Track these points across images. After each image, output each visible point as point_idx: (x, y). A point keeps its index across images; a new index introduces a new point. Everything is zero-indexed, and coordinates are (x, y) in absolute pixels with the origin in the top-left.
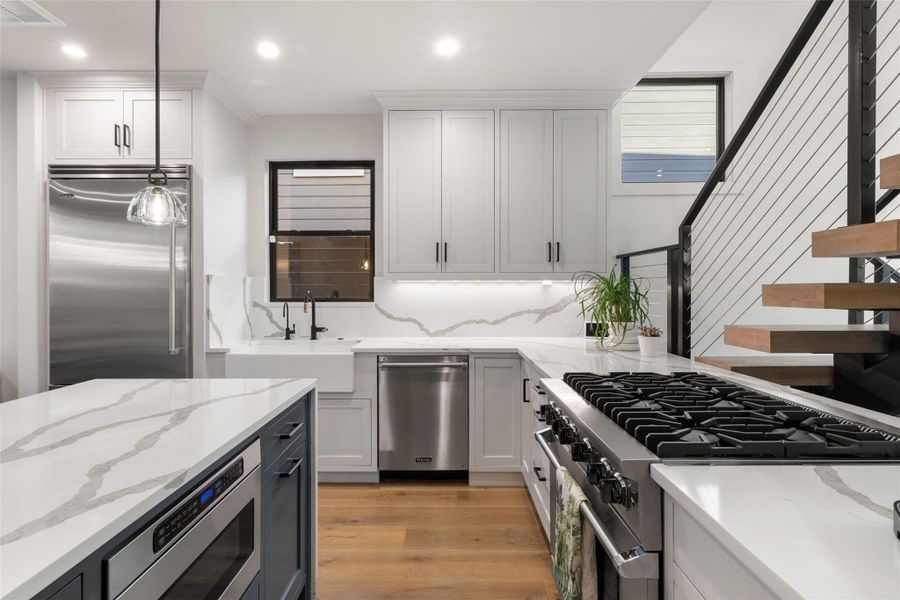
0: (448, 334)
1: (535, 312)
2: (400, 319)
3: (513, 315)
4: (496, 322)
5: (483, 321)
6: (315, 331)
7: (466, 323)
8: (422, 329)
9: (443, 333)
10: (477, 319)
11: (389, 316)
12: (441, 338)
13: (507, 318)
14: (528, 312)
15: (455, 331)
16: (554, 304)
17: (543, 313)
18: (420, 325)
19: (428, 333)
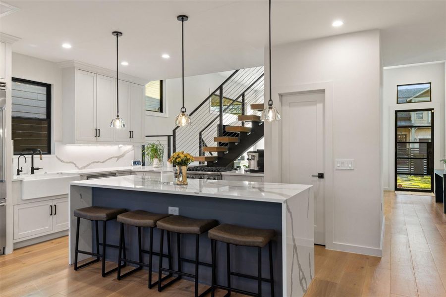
0: (86, 168)
1: (116, 157)
2: (67, 163)
3: (109, 159)
4: (103, 162)
5: (99, 162)
6: (33, 170)
7: (93, 163)
8: (76, 167)
9: (84, 167)
10: (97, 161)
11: (62, 161)
12: (84, 170)
13: (107, 160)
14: (114, 157)
15: (89, 166)
16: (121, 154)
17: (119, 158)
18: (75, 164)
19: (78, 168)
